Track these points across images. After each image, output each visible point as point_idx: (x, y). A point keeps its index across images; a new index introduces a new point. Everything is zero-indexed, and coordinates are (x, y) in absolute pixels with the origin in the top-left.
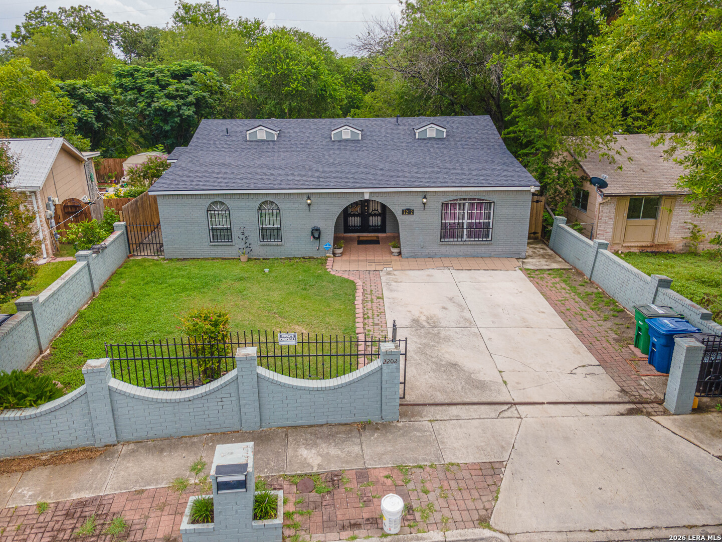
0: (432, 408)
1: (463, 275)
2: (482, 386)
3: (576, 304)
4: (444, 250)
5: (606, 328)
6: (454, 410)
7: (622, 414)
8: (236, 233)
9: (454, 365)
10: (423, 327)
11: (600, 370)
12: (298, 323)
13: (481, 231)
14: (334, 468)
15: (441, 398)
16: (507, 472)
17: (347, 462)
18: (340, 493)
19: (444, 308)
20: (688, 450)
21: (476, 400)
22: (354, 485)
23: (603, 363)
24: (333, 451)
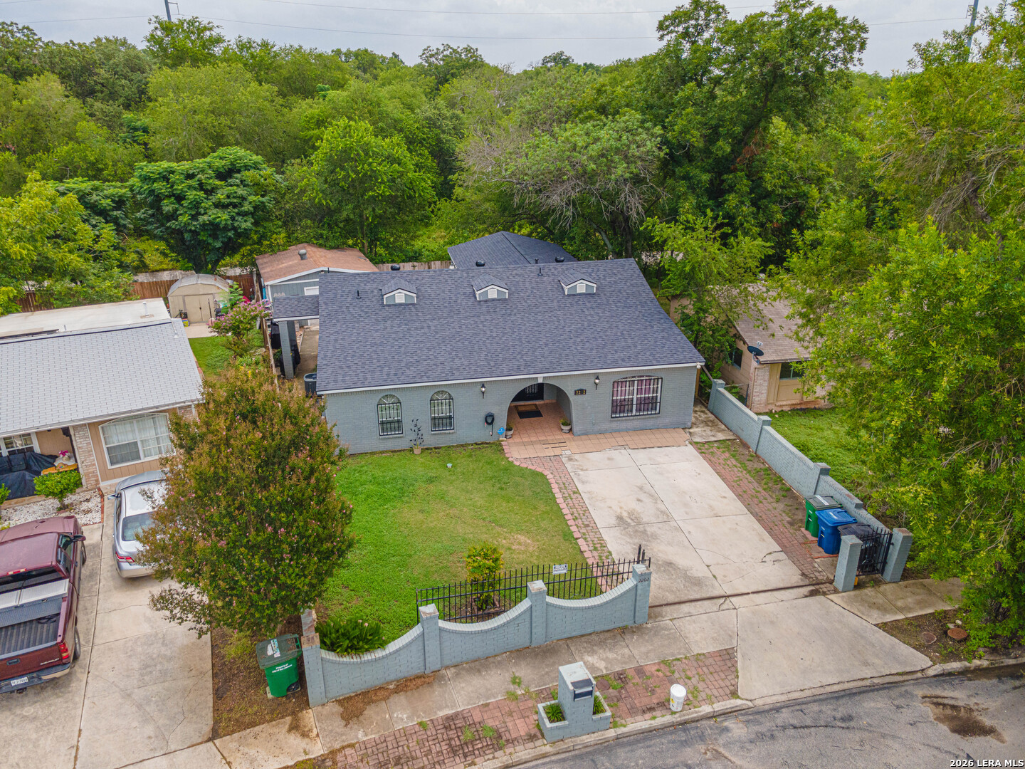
0: (668, 609)
1: (641, 455)
2: (697, 582)
3: (751, 484)
4: (615, 425)
5: (778, 509)
6: (685, 608)
7: (806, 596)
8: (407, 425)
9: (670, 564)
10: (629, 525)
11: (783, 556)
12: (520, 531)
13: (649, 405)
14: (618, 668)
15: (671, 598)
16: (739, 656)
17: (625, 663)
18: (630, 686)
19: (639, 500)
20: (854, 621)
21: (698, 597)
22: (637, 680)
23: (784, 549)
24: (610, 655)
